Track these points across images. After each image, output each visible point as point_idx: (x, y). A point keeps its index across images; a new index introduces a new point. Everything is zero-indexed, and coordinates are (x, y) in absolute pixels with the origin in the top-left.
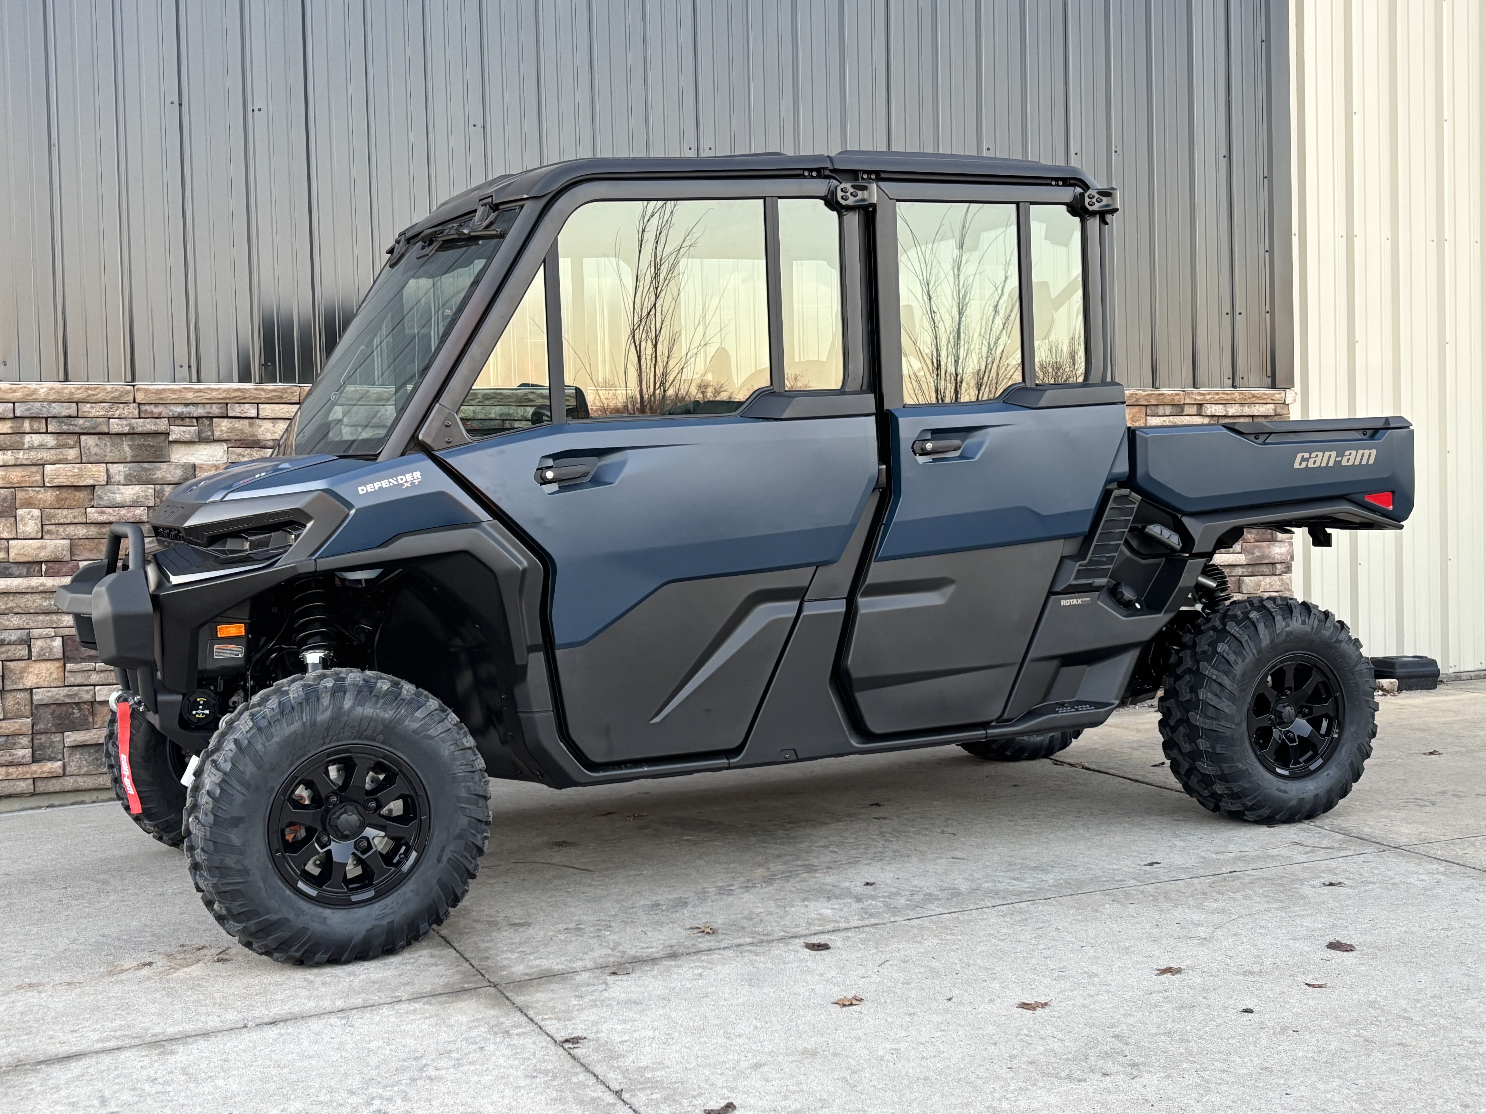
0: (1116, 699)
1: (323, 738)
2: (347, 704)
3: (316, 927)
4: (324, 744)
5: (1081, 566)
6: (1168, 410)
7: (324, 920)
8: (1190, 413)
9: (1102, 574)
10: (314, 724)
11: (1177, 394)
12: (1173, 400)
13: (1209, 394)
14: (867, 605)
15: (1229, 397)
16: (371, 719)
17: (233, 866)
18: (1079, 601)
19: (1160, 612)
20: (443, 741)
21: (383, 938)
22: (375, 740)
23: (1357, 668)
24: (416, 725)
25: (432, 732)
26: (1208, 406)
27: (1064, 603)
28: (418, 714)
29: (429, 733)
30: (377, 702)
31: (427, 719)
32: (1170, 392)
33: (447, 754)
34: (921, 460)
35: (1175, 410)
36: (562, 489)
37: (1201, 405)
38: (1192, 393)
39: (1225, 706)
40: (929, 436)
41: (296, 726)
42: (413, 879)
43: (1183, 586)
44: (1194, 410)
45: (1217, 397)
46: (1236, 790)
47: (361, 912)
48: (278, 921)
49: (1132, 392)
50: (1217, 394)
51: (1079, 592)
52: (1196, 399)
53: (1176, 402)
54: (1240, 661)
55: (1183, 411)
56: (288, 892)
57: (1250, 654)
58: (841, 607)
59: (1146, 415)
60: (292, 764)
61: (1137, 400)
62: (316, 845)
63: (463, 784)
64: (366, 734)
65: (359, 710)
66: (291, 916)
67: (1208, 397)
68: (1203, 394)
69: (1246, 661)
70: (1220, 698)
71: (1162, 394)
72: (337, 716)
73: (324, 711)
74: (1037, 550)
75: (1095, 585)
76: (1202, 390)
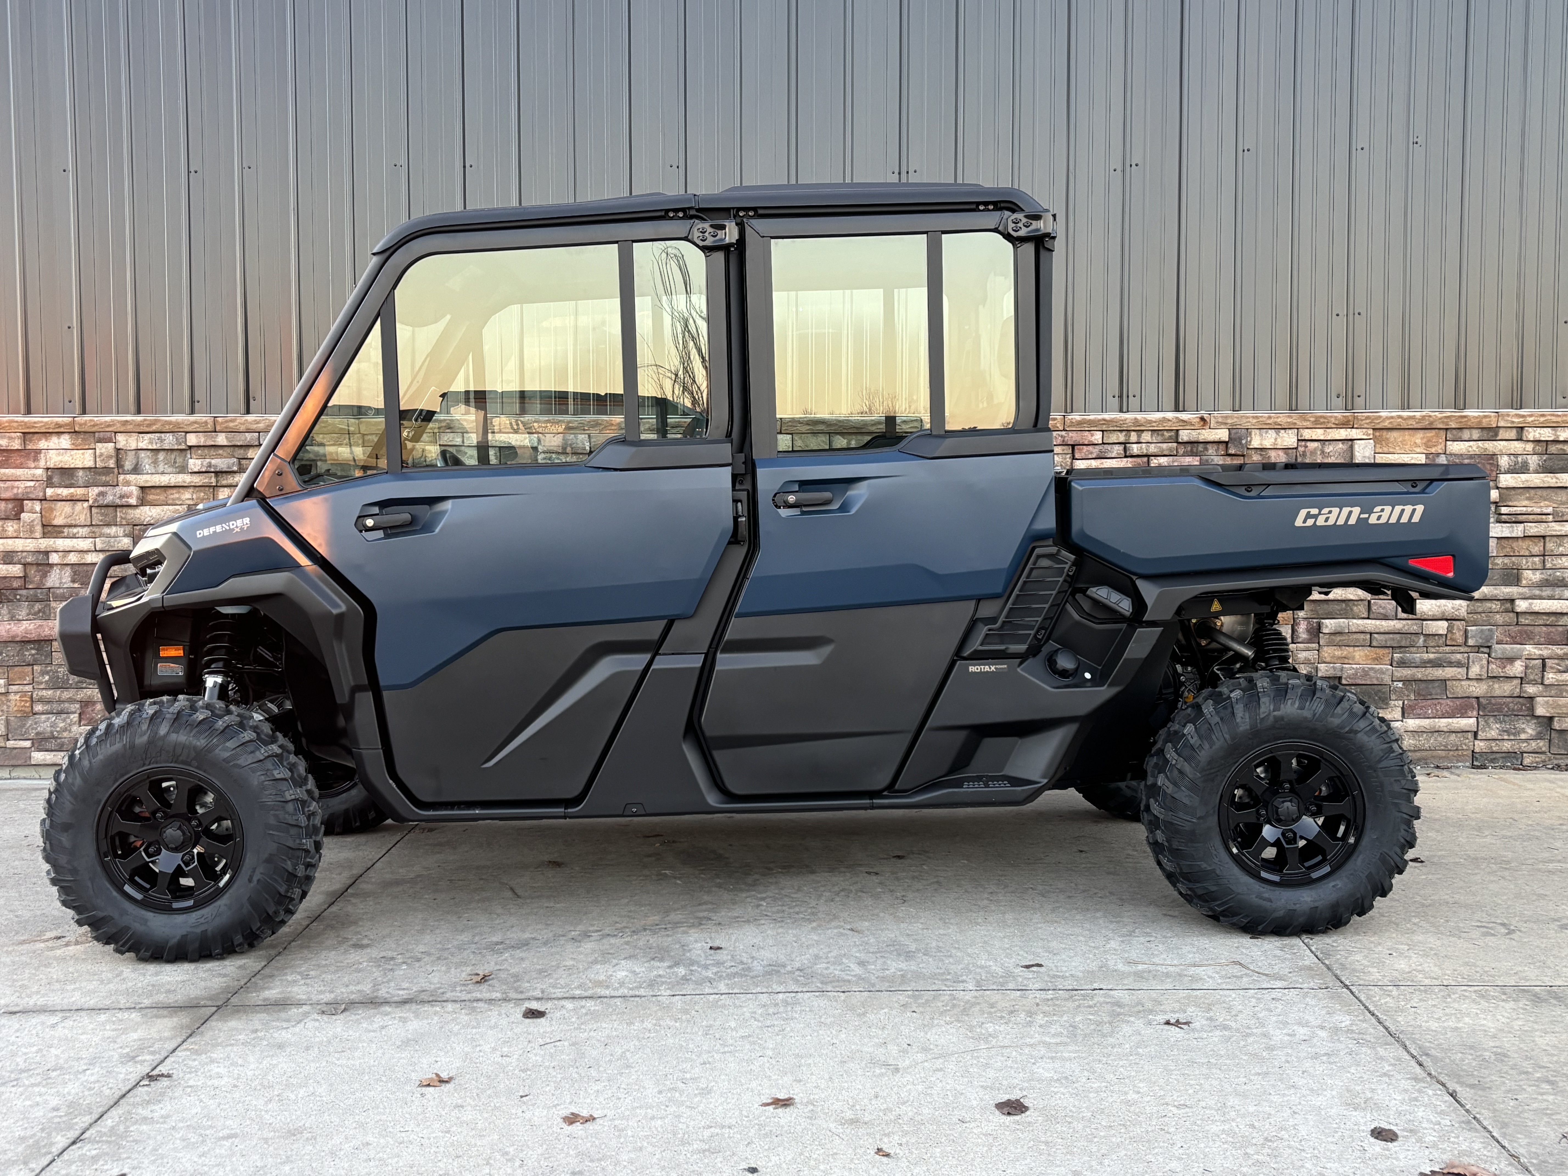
0: (1044, 777)
1: (142, 759)
2: (163, 730)
3: (137, 927)
4: (144, 765)
5: (990, 630)
6: (1476, 434)
7: (145, 921)
8: (1507, 437)
9: (1021, 639)
10: (133, 746)
11: (1485, 417)
12: (1480, 422)
13: (1531, 416)
14: (725, 662)
15: (1559, 419)
16: (184, 746)
17: (66, 865)
18: (993, 668)
19: (1103, 685)
20: (254, 771)
21: (197, 945)
22: (190, 765)
23: (1384, 764)
24: (226, 755)
25: (242, 761)
26: (1530, 429)
27: (972, 669)
28: (231, 744)
29: (239, 762)
30: (191, 731)
31: (238, 749)
32: (1476, 414)
33: (256, 783)
34: (784, 512)
35: (1485, 435)
36: (387, 536)
37: (1522, 428)
38: (1508, 415)
39: (1184, 796)
40: (796, 487)
41: (118, 746)
42: (227, 896)
43: (1130, 657)
44: (1513, 434)
45: (1542, 419)
46: (1200, 892)
47: (180, 919)
48: (103, 918)
49: (1424, 414)
50: (1543, 416)
51: (992, 659)
52: (1513, 422)
53: (1484, 425)
54: (1206, 746)
55: (1496, 435)
56: (115, 894)
57: (1221, 738)
58: (697, 662)
59: (1446, 440)
60: (116, 781)
61: (1431, 423)
62: (143, 854)
63: (272, 812)
64: (181, 758)
65: (174, 737)
66: (116, 915)
67: (1530, 419)
68: (1523, 416)
69: (1214, 747)
70: (1178, 787)
71: (1465, 417)
72: (151, 742)
73: (141, 736)
74: (938, 612)
75: (1010, 651)
76: (1522, 412)
